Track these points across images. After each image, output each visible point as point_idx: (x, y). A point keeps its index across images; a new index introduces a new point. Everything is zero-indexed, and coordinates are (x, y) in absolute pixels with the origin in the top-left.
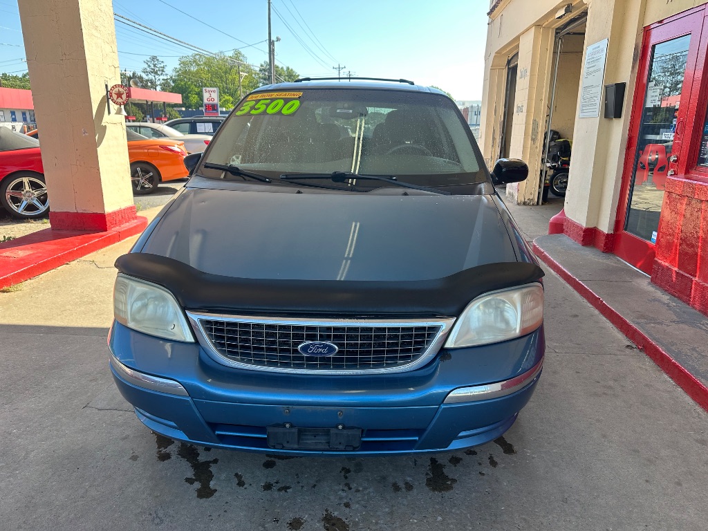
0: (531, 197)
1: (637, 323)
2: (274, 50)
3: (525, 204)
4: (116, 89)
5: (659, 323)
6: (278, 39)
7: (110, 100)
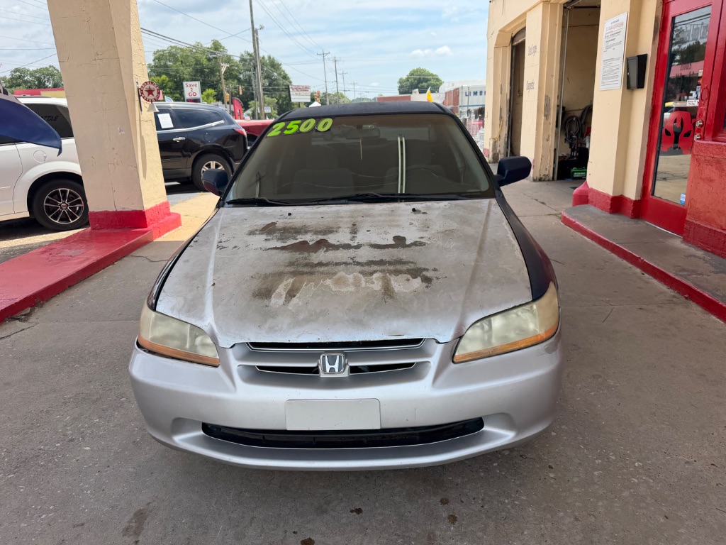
0: (547, 173)
1: (682, 276)
2: (257, 39)
3: (540, 180)
4: (147, 86)
5: (700, 274)
6: (262, 28)
7: (141, 98)
